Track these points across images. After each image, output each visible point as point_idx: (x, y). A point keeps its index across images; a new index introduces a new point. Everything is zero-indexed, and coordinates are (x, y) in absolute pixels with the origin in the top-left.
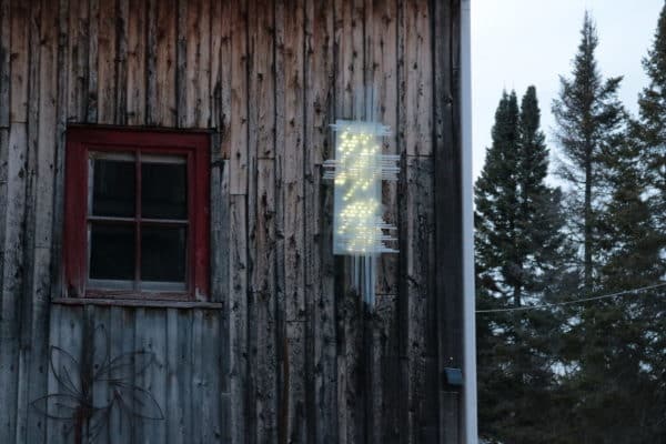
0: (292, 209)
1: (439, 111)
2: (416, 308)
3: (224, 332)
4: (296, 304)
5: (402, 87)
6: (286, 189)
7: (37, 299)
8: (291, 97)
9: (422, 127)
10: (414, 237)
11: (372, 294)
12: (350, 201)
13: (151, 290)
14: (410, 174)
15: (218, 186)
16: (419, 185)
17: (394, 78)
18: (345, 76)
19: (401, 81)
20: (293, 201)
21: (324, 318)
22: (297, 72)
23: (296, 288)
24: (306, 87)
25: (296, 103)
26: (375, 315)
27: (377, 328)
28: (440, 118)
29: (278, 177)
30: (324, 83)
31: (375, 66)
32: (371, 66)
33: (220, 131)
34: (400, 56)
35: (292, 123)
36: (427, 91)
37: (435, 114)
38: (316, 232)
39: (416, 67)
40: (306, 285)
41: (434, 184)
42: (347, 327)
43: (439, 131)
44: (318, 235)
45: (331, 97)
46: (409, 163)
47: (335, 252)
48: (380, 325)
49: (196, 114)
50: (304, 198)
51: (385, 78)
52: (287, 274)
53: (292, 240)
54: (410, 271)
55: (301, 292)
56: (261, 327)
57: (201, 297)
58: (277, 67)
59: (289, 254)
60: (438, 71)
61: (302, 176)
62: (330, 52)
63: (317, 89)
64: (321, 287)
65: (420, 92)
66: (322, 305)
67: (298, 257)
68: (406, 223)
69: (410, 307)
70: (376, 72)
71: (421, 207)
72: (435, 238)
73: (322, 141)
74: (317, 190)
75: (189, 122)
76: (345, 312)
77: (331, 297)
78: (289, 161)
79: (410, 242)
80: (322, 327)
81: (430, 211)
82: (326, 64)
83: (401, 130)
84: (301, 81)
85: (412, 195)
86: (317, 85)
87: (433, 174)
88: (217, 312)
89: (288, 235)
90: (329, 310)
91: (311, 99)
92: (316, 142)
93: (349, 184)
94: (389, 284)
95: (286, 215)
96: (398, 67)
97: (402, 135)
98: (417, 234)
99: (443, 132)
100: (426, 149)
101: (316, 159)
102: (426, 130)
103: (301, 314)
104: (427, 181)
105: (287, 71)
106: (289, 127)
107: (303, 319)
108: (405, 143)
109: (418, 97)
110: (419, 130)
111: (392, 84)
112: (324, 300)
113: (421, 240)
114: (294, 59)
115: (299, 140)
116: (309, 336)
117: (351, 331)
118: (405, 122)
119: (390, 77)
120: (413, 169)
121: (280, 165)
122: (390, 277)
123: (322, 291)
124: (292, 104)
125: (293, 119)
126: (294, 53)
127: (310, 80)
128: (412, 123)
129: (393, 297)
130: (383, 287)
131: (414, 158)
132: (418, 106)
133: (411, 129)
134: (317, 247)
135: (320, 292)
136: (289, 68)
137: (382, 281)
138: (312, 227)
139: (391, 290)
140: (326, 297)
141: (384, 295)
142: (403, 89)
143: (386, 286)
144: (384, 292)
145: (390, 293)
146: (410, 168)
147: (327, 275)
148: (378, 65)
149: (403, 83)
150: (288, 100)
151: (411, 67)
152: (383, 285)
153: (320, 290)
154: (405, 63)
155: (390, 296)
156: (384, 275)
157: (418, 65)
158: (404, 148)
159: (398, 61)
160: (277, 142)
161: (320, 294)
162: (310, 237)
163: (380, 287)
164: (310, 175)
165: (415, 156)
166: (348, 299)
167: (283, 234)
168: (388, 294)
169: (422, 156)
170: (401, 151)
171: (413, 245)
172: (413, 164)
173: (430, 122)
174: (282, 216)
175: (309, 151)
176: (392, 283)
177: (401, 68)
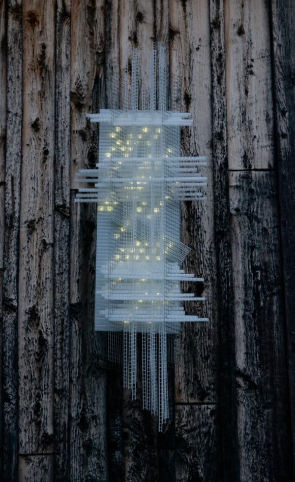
0: (34, 264)
1: (282, 97)
2: (254, 427)
4: (38, 424)
5: (219, 63)
6: (24, 230)
8: (33, 85)
9: (254, 125)
10: (246, 303)
14: (235, 199)
16: (251, 217)
17: (205, 51)
19: (216, 53)
20: (34, 250)
21: (89, 447)
22: (44, 47)
23: (39, 396)
24: (57, 67)
25: (42, 94)
26: (180, 440)
27: (183, 462)
28: (283, 106)
29: (9, 211)
30: (88, 63)
31: (172, 33)
32: (165, 31)
34: (213, 17)
35: (36, 126)
36: (261, 69)
37: (275, 101)
38: (74, 300)
39: (241, 32)
40: (55, 391)
41: (278, 215)
42: (129, 464)
43: (283, 126)
44: (79, 304)
45: (99, 84)
46: (233, 182)
48: (189, 458)
50: (53, 245)
51: (191, 51)
52: (23, 372)
53: (33, 314)
54: (241, 362)
55: (46, 402)
58: (10, 38)
60: (277, 34)
61: (50, 210)
62: (99, 16)
64: (82, 393)
65: (249, 70)
66: (84, 425)
67: (42, 342)
68: (230, 279)
69: (241, 426)
70: (176, 43)
71: (256, 253)
72: (282, 306)
73: (86, 153)
74: (77, 231)
76: (125, 436)
77: (100, 410)
78: (28, 185)
79: (239, 311)
80: (84, 464)
81: (272, 259)
82: (92, 34)
83: (218, 130)
84: (49, 62)
85: (240, 233)
86: (77, 66)
87: (276, 199)
89: (25, 306)
90: (97, 433)
92: (75, 153)
94: (205, 384)
95: (23, 274)
96: (211, 32)
97: (220, 136)
98: (251, 300)
99: (289, 129)
100: (263, 158)
102: (261, 129)
103: (46, 441)
104: (266, 211)
105: (28, 46)
106: (29, 132)
107: (50, 450)
108: (225, 150)
109: (246, 77)
110: (249, 129)
111: (202, 60)
112: (89, 415)
114: (38, 29)
115: (46, 152)
117: (137, 469)
118: (224, 116)
119: (198, 49)
120: (241, 191)
121: (13, 191)
122: (205, 372)
123: (85, 399)
124: (36, 97)
125: (37, 120)
126: (40, 19)
127: (63, 57)
128: (238, 119)
129: (212, 407)
130: (193, 390)
131: (242, 173)
132: (246, 92)
133: (236, 127)
134: (76, 325)
135: (80, 401)
136: (30, 41)
137: (190, 379)
138: (67, 292)
139: (208, 394)
140: (92, 411)
141: (196, 404)
142: (221, 66)
143: (199, 389)
144: (195, 398)
145: (206, 401)
146: (236, 189)
147: (94, 373)
148: (178, 32)
149: (220, 55)
150: (28, 91)
151: (232, 32)
152: (193, 387)
153: (81, 398)
154: (222, 25)
155: (206, 406)
156: (195, 370)
157: (246, 29)
158: (223, 157)
159: (210, 23)
160: (8, 154)
161: (82, 406)
162: (62, 308)
163: (187, 391)
164: (64, 206)
165: (244, 170)
166: (129, 412)
167: (15, 303)
168: (201, 402)
169: (256, 170)
170: (219, 162)
171: (244, 317)
172: (241, 184)
173: (267, 116)
174: (14, 274)
175: (62, 168)
176: (209, 383)
177: (216, 34)
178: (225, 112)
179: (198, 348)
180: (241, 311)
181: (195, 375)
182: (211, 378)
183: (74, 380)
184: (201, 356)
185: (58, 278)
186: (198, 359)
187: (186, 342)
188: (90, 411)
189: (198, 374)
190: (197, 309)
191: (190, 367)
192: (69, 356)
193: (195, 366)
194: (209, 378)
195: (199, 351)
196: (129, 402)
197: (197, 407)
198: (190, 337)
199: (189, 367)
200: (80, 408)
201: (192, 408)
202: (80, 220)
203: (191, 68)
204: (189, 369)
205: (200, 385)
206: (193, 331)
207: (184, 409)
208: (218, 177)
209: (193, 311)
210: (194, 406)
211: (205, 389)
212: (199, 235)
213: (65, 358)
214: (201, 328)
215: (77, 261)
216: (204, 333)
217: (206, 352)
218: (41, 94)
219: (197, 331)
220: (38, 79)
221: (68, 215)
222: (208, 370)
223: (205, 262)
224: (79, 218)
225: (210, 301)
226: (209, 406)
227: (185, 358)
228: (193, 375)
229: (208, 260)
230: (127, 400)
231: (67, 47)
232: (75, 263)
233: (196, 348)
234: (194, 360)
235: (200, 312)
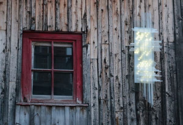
0: (117, 65)
1: (176, 24)
2: (170, 106)
3: (89, 116)
4: (119, 104)
6: (114, 56)
7: (10, 103)
8: (115, 19)
9: (169, 30)
10: (168, 76)
11: (151, 100)
12: (141, 61)
13: (58, 99)
14: (165, 50)
15: (85, 55)
16: (169, 54)
17: (157, 11)
18: (137, 10)
19: (160, 12)
20: (117, 61)
21: (131, 110)
22: (117, 8)
23: (119, 98)
24: (121, 14)
25: (117, 21)
26: (153, 108)
27: (153, 113)
28: (177, 26)
29: (111, 52)
30: (128, 13)
31: (149, 6)
32: (148, 5)
33: (86, 33)
34: (159, 2)
35: (116, 29)
36: (171, 16)
37: (175, 25)
38: (127, 74)
39: (166, 6)
40: (123, 96)
41: (176, 54)
42: (141, 114)
43: (177, 31)
44: (128, 75)
45: (132, 18)
46: (165, 45)
47: (135, 82)
48: (155, 113)
49: (76, 26)
50: (121, 60)
51: (154, 11)
52: (115, 91)
53: (117, 77)
54: (167, 90)
55: (121, 99)
56: (104, 114)
57: (79, 102)
58: (109, 6)
59: (116, 84)
60: (175, 7)
61: (120, 51)
63: (126, 15)
64: (129, 97)
65: (168, 16)
66: (130, 105)
67: (119, 84)
68: (164, 70)
69: (167, 105)
70: (150, 8)
71: (170, 63)
72: (177, 77)
73: (128, 37)
74: (127, 56)
75: (73, 29)
76: (140, 107)
77: (134, 101)
78: (115, 45)
79: (166, 78)
80: (130, 114)
81: (174, 65)
82: (129, 5)
83: (161, 32)
85: (166, 58)
86: (126, 14)
87: (175, 50)
88: (86, 107)
89: (115, 75)
90: (133, 107)
91: (124, 20)
92: (126, 37)
93: (140, 53)
94: (158, 95)
95: (114, 67)
96: (159, 6)
97: (162, 33)
98: (169, 75)
99: (179, 32)
100: (172, 39)
101: (126, 44)
102: (171, 32)
103: (122, 108)
104: (172, 53)
105: (113, 8)
106: (114, 31)
107: (122, 110)
108: (163, 37)
109: (167, 18)
110: (168, 32)
111: (156, 13)
112: (131, 102)
113: (171, 77)
114: (116, 4)
115: (119, 36)
116: (125, 118)
117: (143, 115)
118: (162, 28)
119: (155, 10)
121: (111, 46)
124: (116, 22)
125: (116, 28)
126: (116, 1)
127: (123, 12)
128: (165, 29)
129: (160, 101)
130: (156, 97)
131: (166, 43)
132: (168, 22)
133: (165, 31)
134: (127, 80)
137: (155, 94)
138: (125, 72)
142: (161, 15)
144: (156, 99)
145: (159, 99)
146: (165, 47)
147: (132, 92)
148: (151, 6)
149: (161, 12)
150: (114, 20)
151: (164, 6)
154: (162, 4)
157: (167, 5)
158: (162, 39)
159: (159, 4)
160: (110, 37)
162: (124, 76)
164: (124, 50)
166: (141, 102)
167: (113, 75)
169: (170, 42)
171: (168, 79)
173: (173, 28)
174: (112, 67)
175: (123, 41)
177: (160, 6)
179: (156, 86)
182: (160, 94)
183: (127, 94)
184: (157, 88)
185: (123, 68)
189: (157, 93)
191: (155, 91)
197: (157, 101)
200: (129, 100)
201: (155, 101)
202: (128, 54)
203: (154, 15)
208: (161, 44)
212: (156, 58)
213: (125, 88)
215: (127, 64)
221: (125, 53)
222: (159, 92)
229: (159, 65)
230: (140, 99)
231: (123, 9)
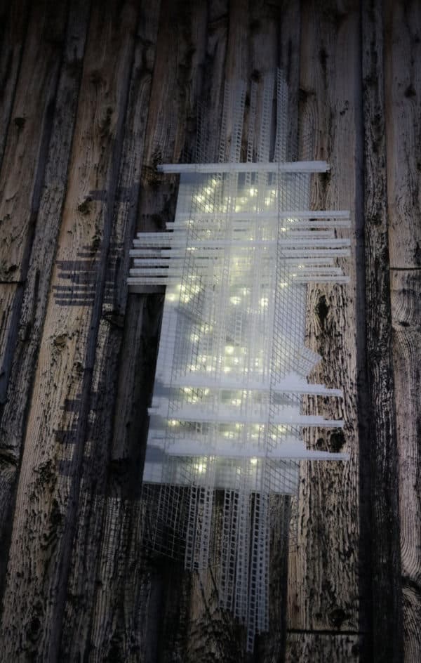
0: (57, 398)
4: (32, 656)
6: (47, 348)
8: (88, 157)
14: (401, 309)
17: (353, 115)
19: (371, 114)
22: (110, 111)
23: (39, 608)
29: (26, 318)
31: (304, 94)
34: (366, 72)
35: (85, 208)
38: (118, 454)
39: (410, 93)
40: (68, 598)
46: (397, 285)
51: (332, 116)
52: (16, 566)
53: (47, 474)
58: (61, 99)
62: (195, 73)
64: (117, 606)
67: (56, 518)
70: (309, 106)
82: (183, 96)
84: (114, 128)
85: (408, 358)
86: (157, 134)
94: (343, 597)
96: (363, 90)
97: (375, 220)
108: (384, 238)
112: (125, 645)
114: (103, 91)
118: (384, 192)
119: (343, 113)
120: (411, 297)
121: (36, 289)
122: (343, 578)
123: (122, 616)
124: (90, 172)
125: (89, 200)
126: (107, 79)
127: (137, 121)
128: (405, 200)
129: (355, 639)
130: (321, 608)
131: (412, 273)
133: (402, 211)
135: (112, 620)
136: (89, 104)
137: (317, 589)
138: (107, 438)
139: (349, 616)
140: (132, 637)
141: (325, 632)
142: (378, 130)
143: (331, 606)
144: (324, 622)
145: (345, 628)
146: (402, 295)
148: (314, 93)
149: (378, 118)
150: (78, 163)
151: (397, 93)
152: (321, 602)
153: (113, 614)
154: (380, 81)
155: (344, 637)
156: (325, 573)
157: (417, 88)
158: (381, 247)
159: (362, 79)
160: (35, 242)
161: (114, 627)
162: (96, 462)
163: (311, 610)
164: (116, 313)
165: (416, 269)
167: (16, 453)
168: (336, 629)
170: (374, 254)
171: (416, 487)
172: (411, 287)
176: (350, 597)
177: (371, 92)
178: (385, 188)
179: (332, 537)
180: (411, 477)
181: (326, 580)
182: (355, 589)
183: (105, 583)
184: (337, 549)
186: (332, 555)
187: (311, 526)
188: (129, 639)
189: (332, 579)
190: (331, 473)
191: (317, 567)
192: (100, 540)
193: (325, 565)
194: (352, 589)
195: (334, 541)
196: (201, 624)
197: (327, 638)
198: (319, 518)
199: (314, 567)
200: (111, 631)
201: (317, 639)
202: (142, 336)
203: (332, 137)
204: (314, 572)
205: (334, 599)
206: (324, 508)
207: (304, 640)
208: (372, 274)
209: (325, 476)
210: (322, 637)
211: (344, 607)
212: (338, 359)
213: (92, 542)
214: (339, 503)
215: (129, 396)
216: (343, 513)
217: (348, 544)
218: (98, 168)
219: (331, 508)
220: (96, 148)
221: (122, 325)
222: (350, 574)
223: (349, 400)
224: (139, 333)
225: (355, 460)
226: (351, 638)
227: (308, 553)
228: (323, 583)
229: (353, 397)
230: (198, 622)
231: (143, 109)
232: (126, 398)
233: (329, 536)
234: (324, 555)
235: (337, 478)
